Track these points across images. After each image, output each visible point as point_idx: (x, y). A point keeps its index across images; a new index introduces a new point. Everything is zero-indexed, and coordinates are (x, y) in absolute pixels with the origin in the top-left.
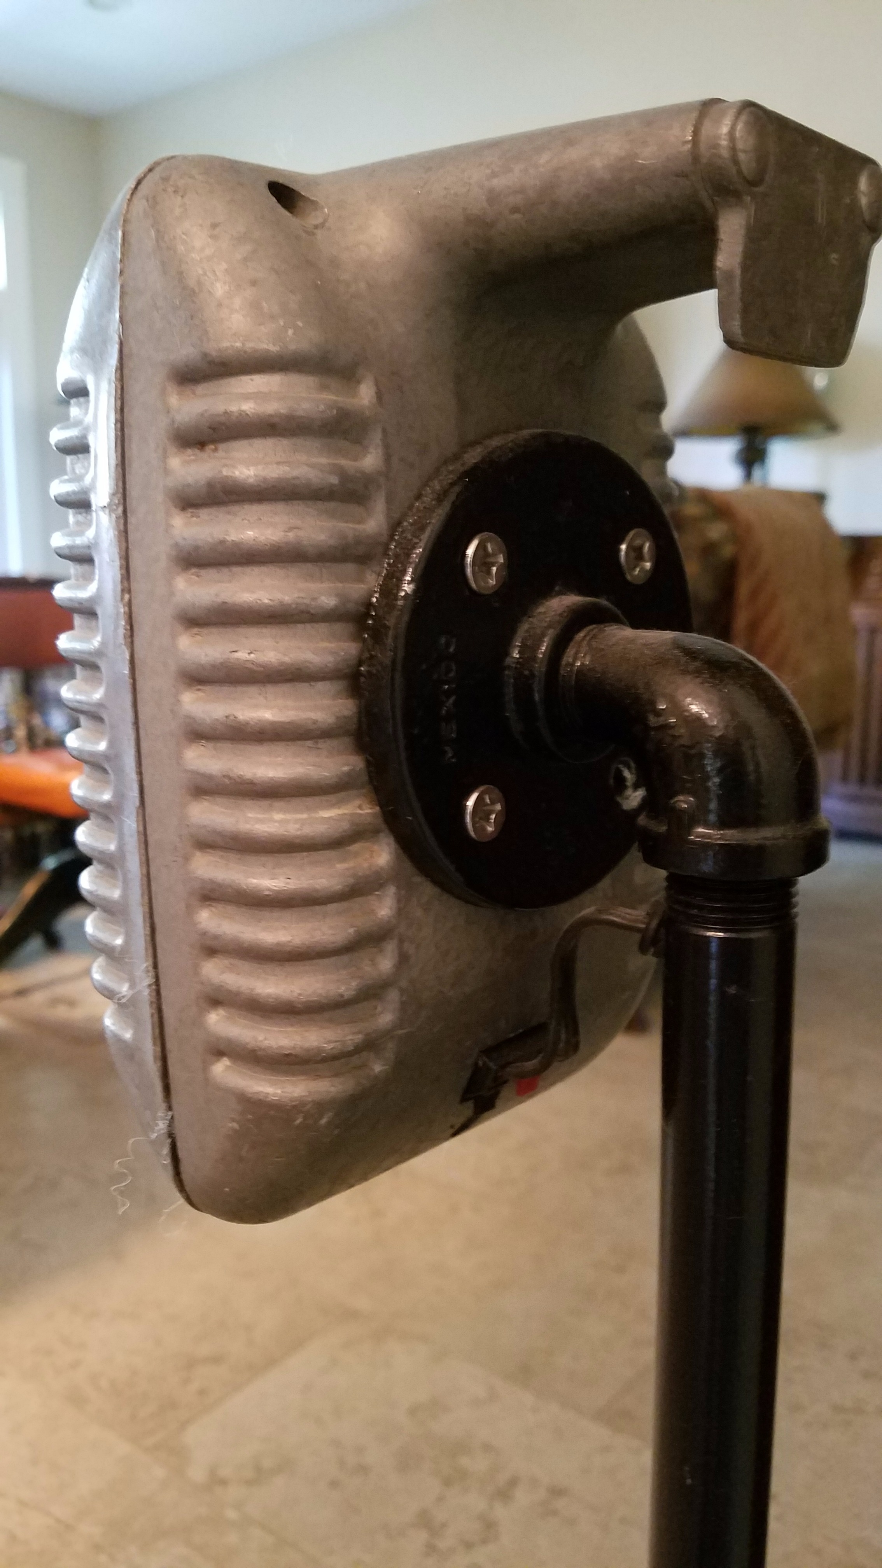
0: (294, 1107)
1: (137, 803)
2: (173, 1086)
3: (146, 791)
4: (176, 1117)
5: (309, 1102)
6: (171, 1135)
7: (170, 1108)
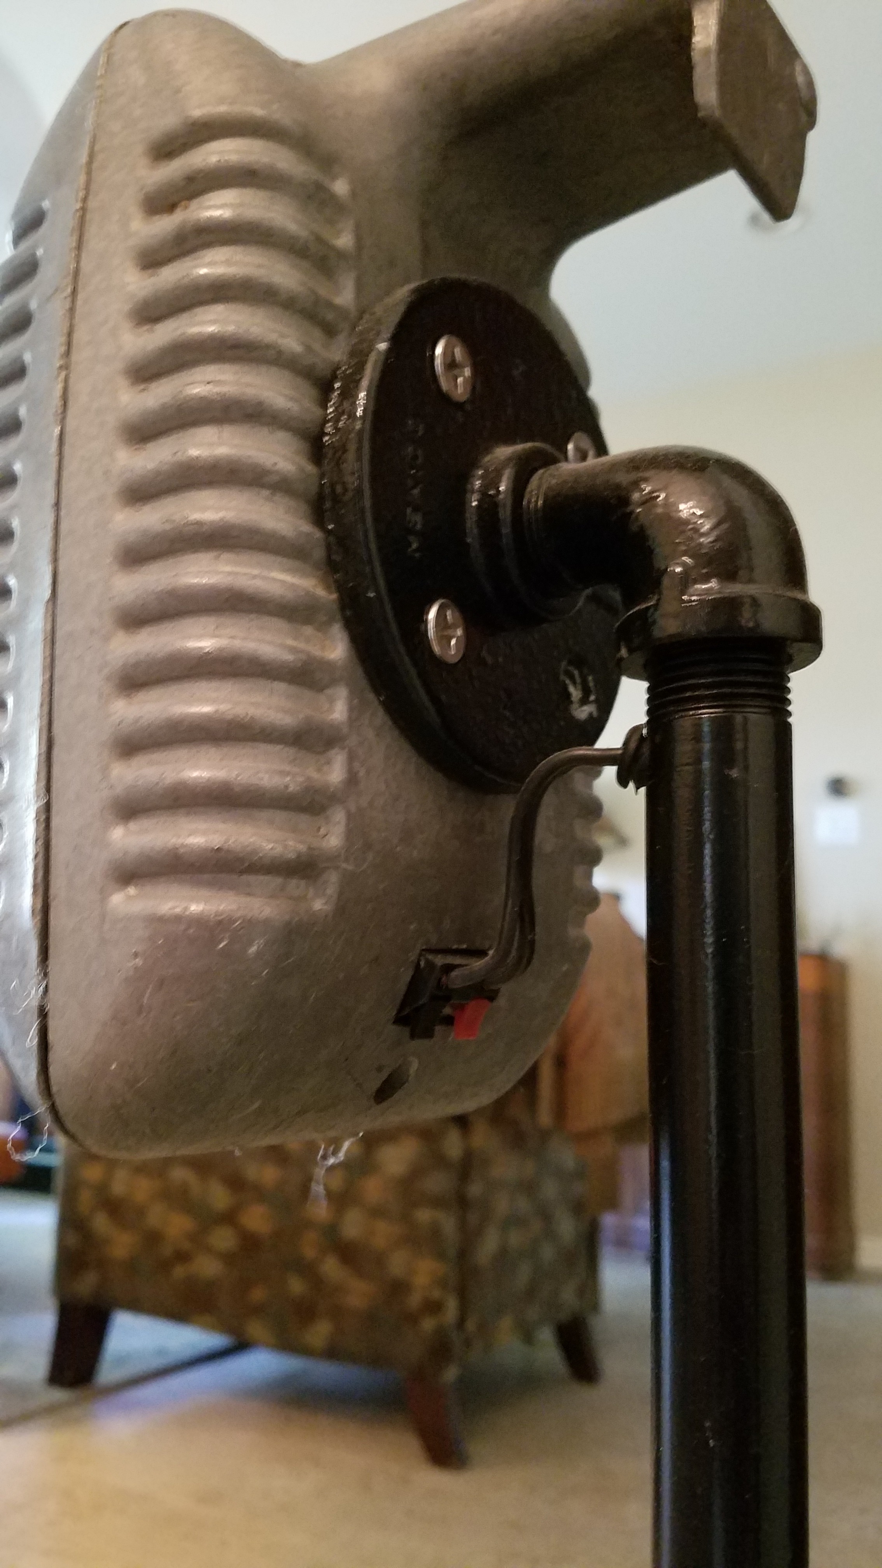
0: (220, 922)
1: (47, 594)
2: (51, 951)
3: (60, 578)
4: (50, 986)
5: (239, 918)
6: (43, 1014)
7: (46, 975)
